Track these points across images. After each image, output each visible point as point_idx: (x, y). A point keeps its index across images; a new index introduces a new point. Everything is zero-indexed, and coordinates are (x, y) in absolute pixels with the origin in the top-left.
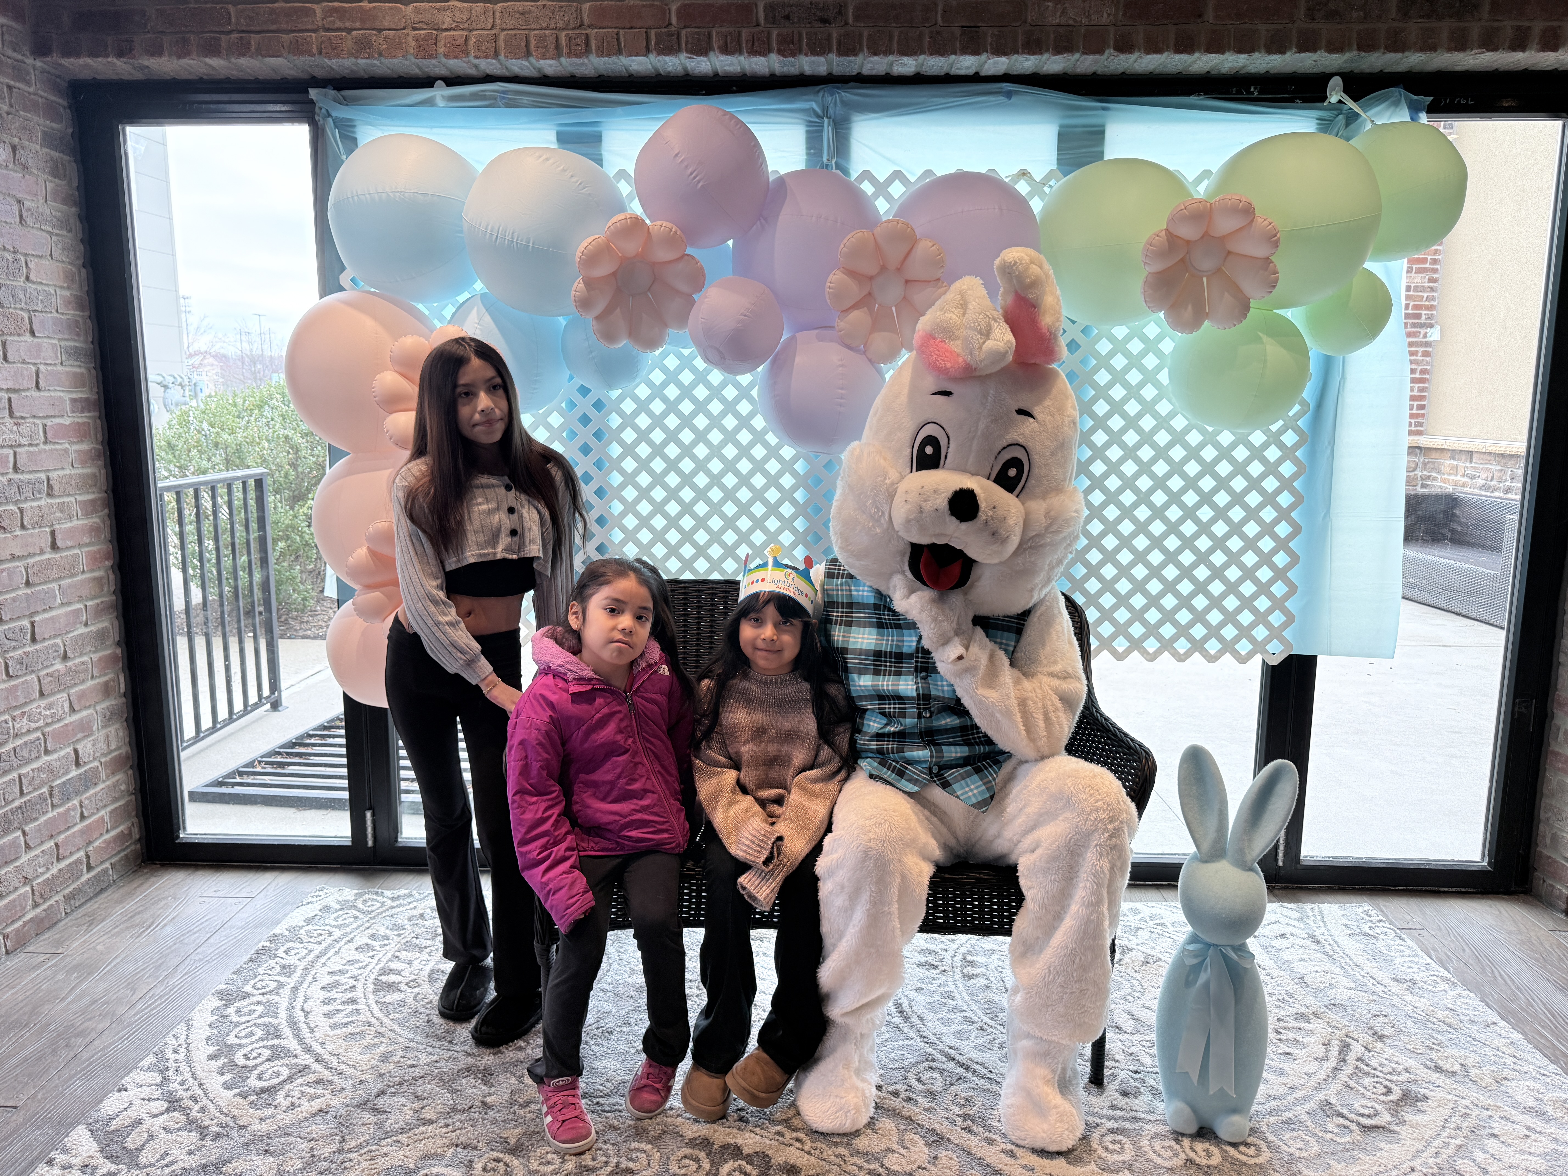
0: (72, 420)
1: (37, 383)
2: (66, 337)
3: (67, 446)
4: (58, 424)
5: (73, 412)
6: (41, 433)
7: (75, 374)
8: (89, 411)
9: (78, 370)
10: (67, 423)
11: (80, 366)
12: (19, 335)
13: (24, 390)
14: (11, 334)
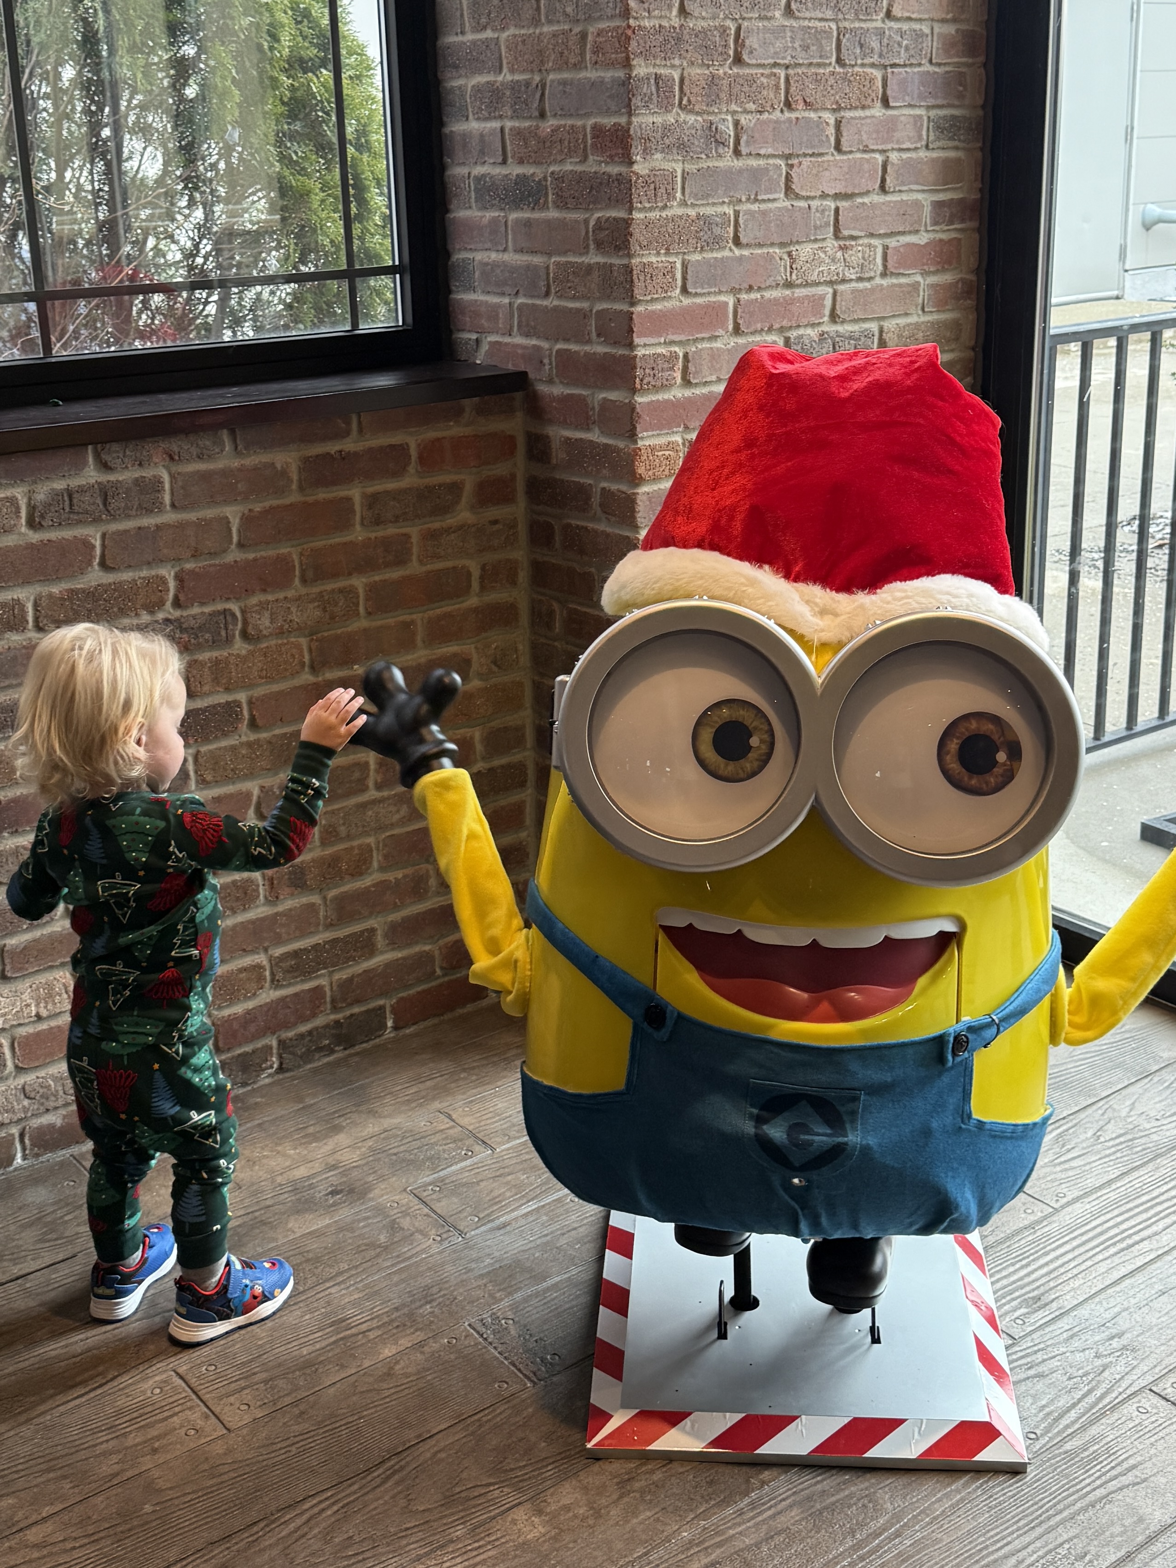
0: (932, 236)
1: (883, 180)
2: (940, 102)
3: (919, 278)
4: (908, 245)
5: (935, 223)
6: (879, 260)
7: (946, 161)
8: (963, 221)
9: (952, 154)
10: (923, 242)
11: (956, 148)
12: (864, 107)
13: (861, 195)
14: (852, 108)
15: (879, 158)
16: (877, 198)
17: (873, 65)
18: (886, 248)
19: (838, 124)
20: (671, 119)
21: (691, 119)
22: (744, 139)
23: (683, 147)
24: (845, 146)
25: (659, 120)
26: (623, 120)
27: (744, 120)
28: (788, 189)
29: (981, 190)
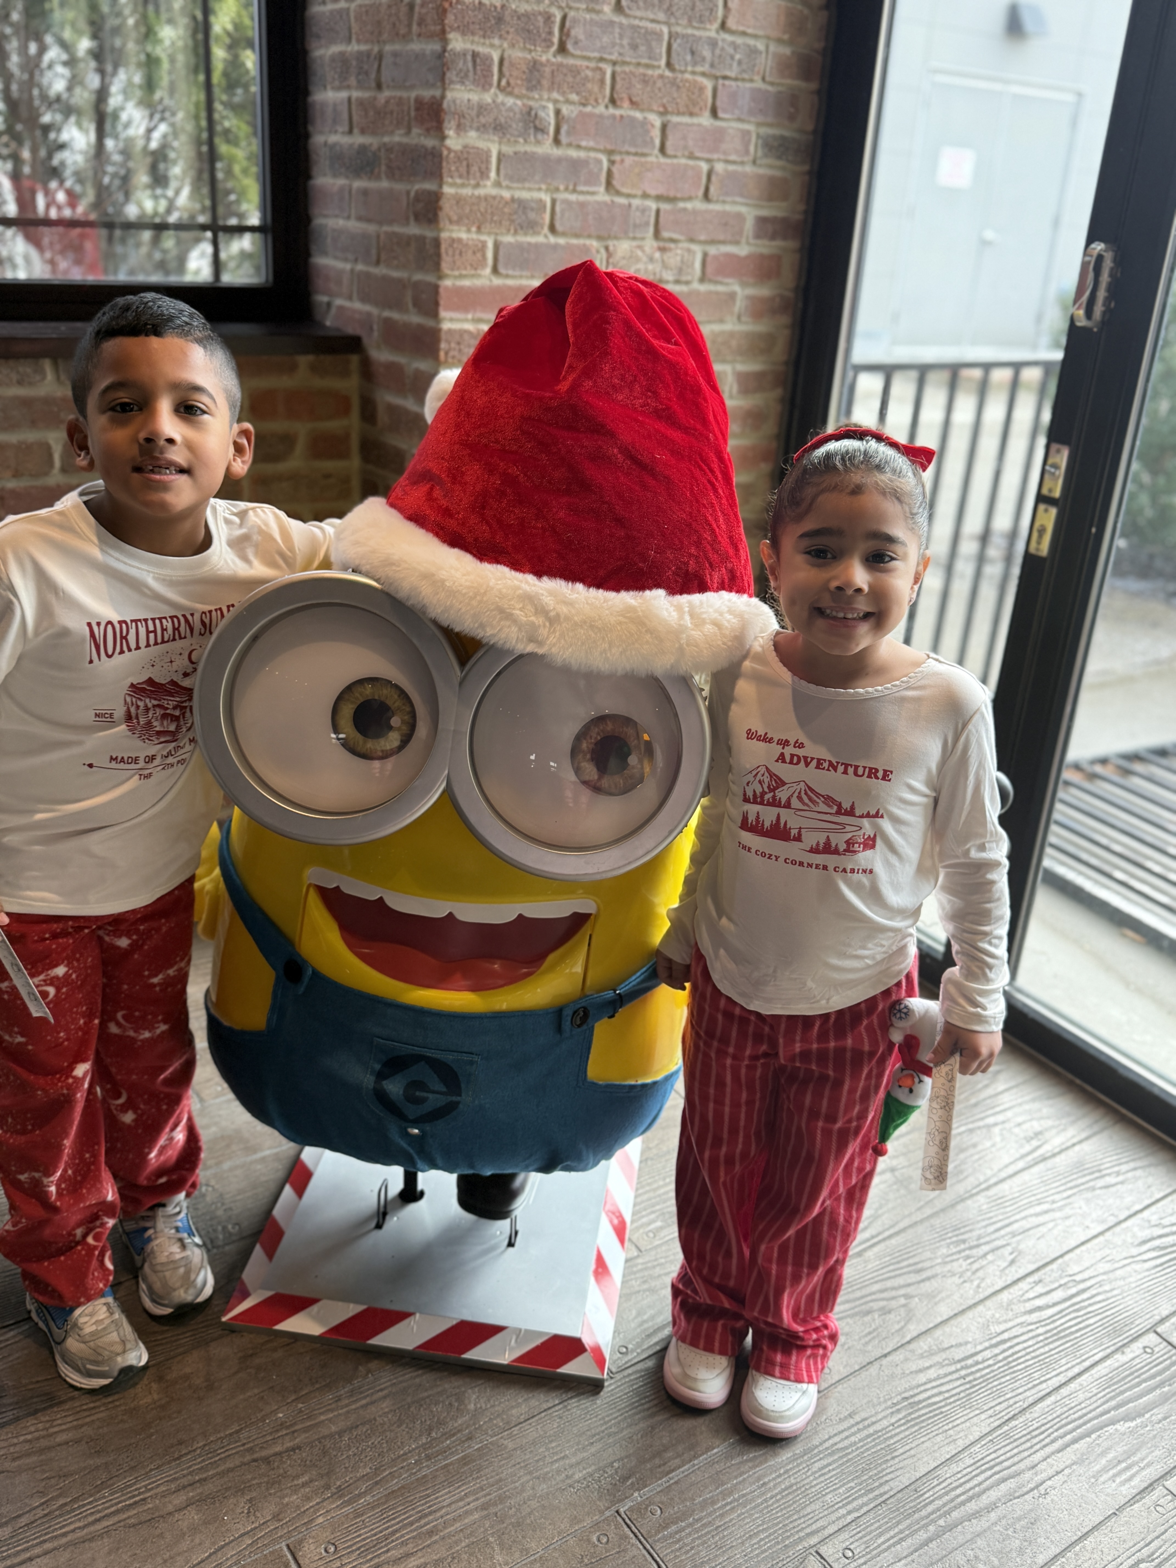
0: (753, 249)
1: (707, 189)
3: (736, 288)
4: (727, 254)
5: (754, 237)
6: (698, 266)
9: (778, 173)
10: (743, 253)
12: (691, 114)
13: (683, 199)
14: (679, 113)
15: (705, 167)
16: (698, 205)
17: (703, 74)
18: (705, 255)
19: (664, 128)
20: (487, 98)
21: (510, 101)
22: (564, 129)
23: (499, 129)
24: (670, 150)
25: (475, 97)
26: (437, 93)
27: (565, 110)
28: (609, 184)
29: (806, 212)
